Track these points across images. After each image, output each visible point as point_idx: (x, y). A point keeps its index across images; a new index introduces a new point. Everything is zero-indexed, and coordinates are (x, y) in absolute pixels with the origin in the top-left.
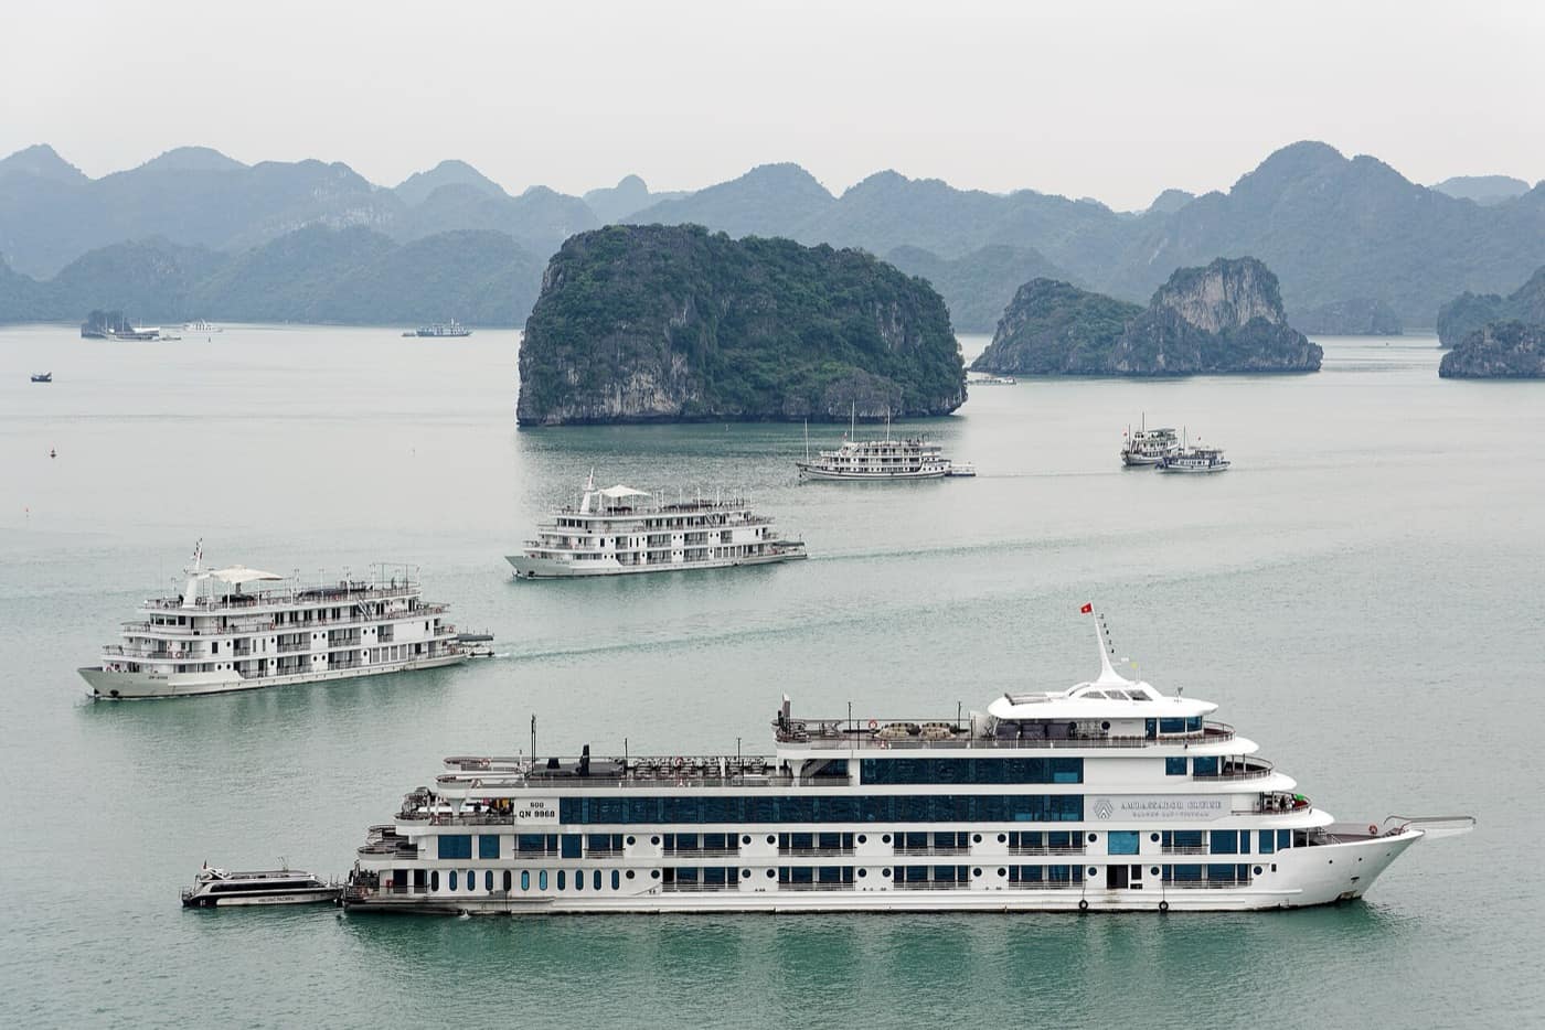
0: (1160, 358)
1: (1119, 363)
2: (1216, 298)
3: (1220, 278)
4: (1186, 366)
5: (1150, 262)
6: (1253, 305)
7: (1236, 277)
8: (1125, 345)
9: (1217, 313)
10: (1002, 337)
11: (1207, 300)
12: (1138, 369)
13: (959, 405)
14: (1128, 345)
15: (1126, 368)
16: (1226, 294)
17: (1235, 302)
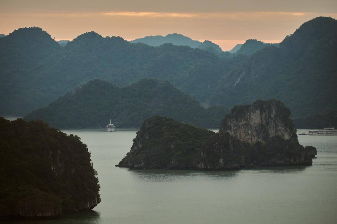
0: (221, 161)
1: (199, 163)
2: (256, 122)
3: (258, 112)
4: (235, 165)
5: (235, 85)
6: (277, 126)
7: (267, 111)
8: (202, 154)
9: (257, 131)
10: (135, 148)
11: (252, 123)
12: (209, 167)
13: (96, 205)
14: (203, 154)
15: (203, 166)
16: (262, 120)
17: (267, 124)
